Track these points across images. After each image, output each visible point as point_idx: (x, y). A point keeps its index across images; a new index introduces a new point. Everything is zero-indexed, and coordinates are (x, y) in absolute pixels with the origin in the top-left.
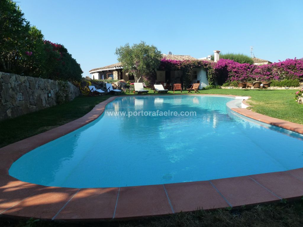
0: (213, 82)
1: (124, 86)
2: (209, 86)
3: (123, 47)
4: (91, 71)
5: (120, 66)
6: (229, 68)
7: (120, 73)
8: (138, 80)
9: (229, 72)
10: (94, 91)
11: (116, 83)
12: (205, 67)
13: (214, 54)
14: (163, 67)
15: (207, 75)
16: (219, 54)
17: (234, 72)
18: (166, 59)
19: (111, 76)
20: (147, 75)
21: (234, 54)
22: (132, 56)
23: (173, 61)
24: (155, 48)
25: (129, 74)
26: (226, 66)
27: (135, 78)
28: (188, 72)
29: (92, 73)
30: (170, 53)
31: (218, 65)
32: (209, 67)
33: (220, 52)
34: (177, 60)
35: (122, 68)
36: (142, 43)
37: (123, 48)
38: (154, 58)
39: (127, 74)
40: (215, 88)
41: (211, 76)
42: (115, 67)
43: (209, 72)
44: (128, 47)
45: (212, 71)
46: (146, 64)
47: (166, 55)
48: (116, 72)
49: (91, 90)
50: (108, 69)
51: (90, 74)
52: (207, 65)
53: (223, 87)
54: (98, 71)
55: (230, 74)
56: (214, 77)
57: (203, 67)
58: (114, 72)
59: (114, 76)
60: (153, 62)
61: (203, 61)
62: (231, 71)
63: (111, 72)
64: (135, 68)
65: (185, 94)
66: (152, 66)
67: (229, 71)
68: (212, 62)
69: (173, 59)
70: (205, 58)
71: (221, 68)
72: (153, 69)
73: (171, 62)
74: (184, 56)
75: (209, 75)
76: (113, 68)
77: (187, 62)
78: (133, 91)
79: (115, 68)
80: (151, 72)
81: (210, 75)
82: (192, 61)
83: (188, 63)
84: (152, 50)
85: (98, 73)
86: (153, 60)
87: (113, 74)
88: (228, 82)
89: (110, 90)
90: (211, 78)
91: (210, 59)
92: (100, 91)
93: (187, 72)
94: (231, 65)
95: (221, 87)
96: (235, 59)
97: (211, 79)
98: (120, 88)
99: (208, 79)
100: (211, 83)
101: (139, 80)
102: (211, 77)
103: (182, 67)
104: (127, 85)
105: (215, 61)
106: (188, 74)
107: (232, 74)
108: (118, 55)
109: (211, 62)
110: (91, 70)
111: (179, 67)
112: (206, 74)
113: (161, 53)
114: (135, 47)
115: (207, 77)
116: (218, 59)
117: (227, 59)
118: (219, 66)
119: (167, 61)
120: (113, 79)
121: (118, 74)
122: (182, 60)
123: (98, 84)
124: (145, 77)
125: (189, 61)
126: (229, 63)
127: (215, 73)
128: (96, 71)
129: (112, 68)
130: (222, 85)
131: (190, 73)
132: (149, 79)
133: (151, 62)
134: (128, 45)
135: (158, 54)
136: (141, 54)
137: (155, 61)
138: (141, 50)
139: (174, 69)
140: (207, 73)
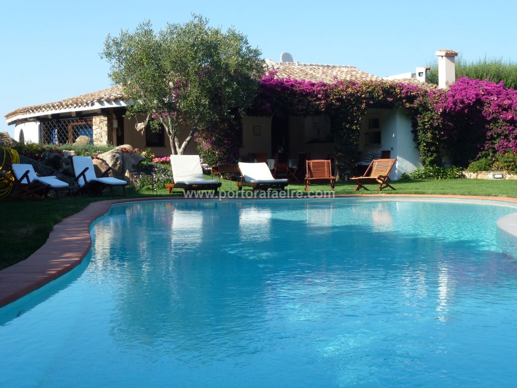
0: (435, 155)
1: (133, 166)
2: (422, 168)
3: (132, 32)
4: (15, 113)
5: (116, 100)
6: (488, 110)
7: (115, 124)
8: (180, 147)
9: (489, 122)
10: (31, 180)
11: (107, 157)
12: (408, 105)
13: (436, 61)
14: (268, 105)
15: (415, 132)
16: (453, 61)
17: (508, 121)
18: (276, 77)
19: (85, 134)
20: (211, 129)
21: (503, 62)
22: (162, 62)
23: (300, 83)
24: (242, 38)
25: (148, 128)
26: (479, 102)
27: (171, 140)
28: (352, 123)
29: (17, 122)
30: (287, 57)
31: (451, 99)
32: (421, 105)
33: (456, 54)
34: (313, 81)
35: (123, 104)
36: (196, 21)
37: (131, 38)
38: (235, 72)
39: (141, 126)
40: (444, 176)
41: (429, 135)
42: (100, 101)
43: (423, 123)
44: (148, 33)
45: (432, 118)
46: (209, 91)
47: (274, 63)
48: (102, 118)
49: (22, 178)
50: (73, 110)
51: (10, 124)
52: (415, 97)
53: (469, 175)
54: (37, 114)
55: (494, 129)
56: (438, 140)
57: (403, 105)
58: (96, 120)
59: (94, 132)
60: (235, 85)
61: (401, 86)
62: (495, 120)
63: (85, 118)
64: (171, 107)
65: (348, 193)
66: (230, 98)
67: (488, 119)
68: (429, 87)
69: (298, 77)
70: (408, 76)
71: (463, 109)
72: (234, 111)
73: (292, 86)
74: (334, 67)
75: (420, 133)
76: (93, 104)
77: (348, 87)
78: (167, 185)
79: (97, 106)
80: (223, 120)
81: (425, 132)
82: (365, 85)
83: (350, 90)
84: (230, 46)
85: (39, 123)
86: (232, 78)
87: (91, 127)
88: (486, 156)
89: (88, 179)
90: (427, 143)
91: (422, 79)
92: (53, 181)
93: (348, 122)
94: (496, 98)
95: (464, 173)
96: (507, 78)
97: (428, 145)
98: (119, 174)
99: (419, 144)
100: (429, 159)
101: (183, 146)
102: (429, 140)
103: (329, 106)
104: (145, 163)
105: (442, 85)
106: (350, 129)
107: (499, 131)
108: (114, 61)
109: (428, 89)
110: (13, 111)
111: (319, 104)
112: (411, 129)
113: (261, 57)
114: (172, 33)
115: (416, 139)
116: (452, 80)
117: (481, 79)
118: (455, 103)
119: (281, 84)
120: (91, 142)
121: (110, 125)
122: (328, 80)
123: (43, 159)
124: (205, 139)
125: (354, 84)
126: (489, 93)
127: (443, 124)
128: (33, 115)
129: (88, 104)
130: (465, 166)
131: (357, 124)
132: (216, 144)
133: (227, 84)
134: (146, 28)
135: (251, 61)
136: (194, 59)
137: (238, 83)
138: (193, 45)
139: (302, 110)
140: (415, 125)
